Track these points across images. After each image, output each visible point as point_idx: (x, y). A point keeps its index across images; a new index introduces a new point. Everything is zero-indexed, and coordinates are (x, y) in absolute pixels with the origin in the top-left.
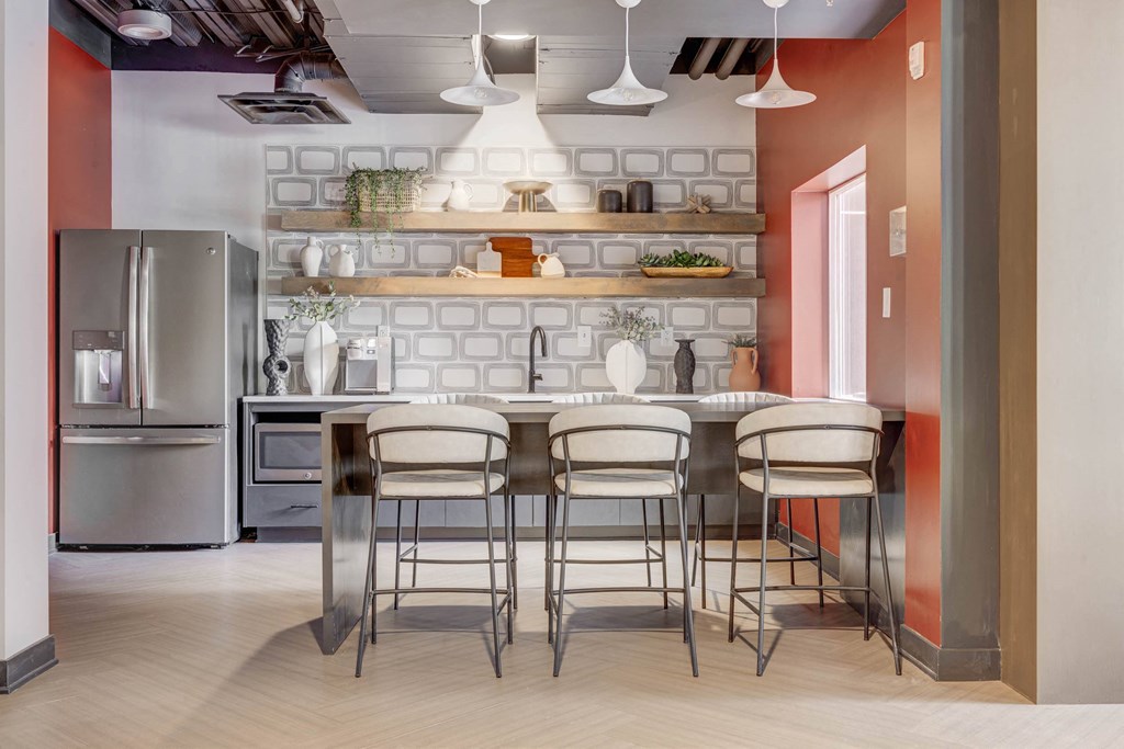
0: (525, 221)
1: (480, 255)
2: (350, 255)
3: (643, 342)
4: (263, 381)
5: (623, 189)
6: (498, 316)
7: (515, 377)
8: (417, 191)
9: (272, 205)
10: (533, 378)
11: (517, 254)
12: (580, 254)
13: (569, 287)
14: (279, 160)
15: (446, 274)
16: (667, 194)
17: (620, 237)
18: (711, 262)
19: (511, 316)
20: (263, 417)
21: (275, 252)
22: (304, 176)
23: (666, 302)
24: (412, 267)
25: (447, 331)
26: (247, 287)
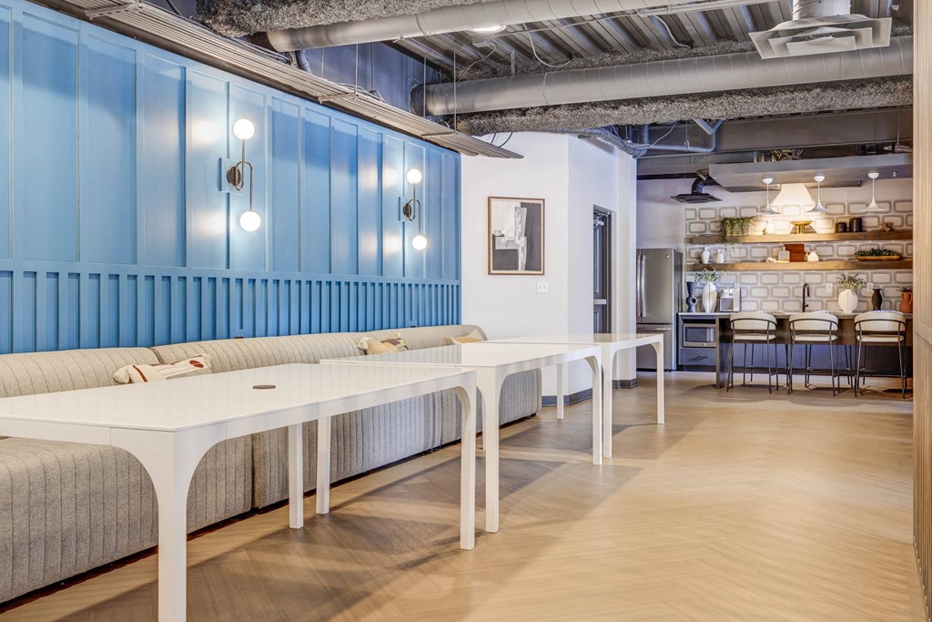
0: (801, 238)
1: (780, 253)
2: (723, 253)
3: (856, 291)
4: (685, 306)
5: (847, 221)
6: (788, 278)
7: (798, 306)
8: (751, 227)
9: (688, 233)
10: (804, 307)
11: (797, 252)
12: (827, 251)
13: (820, 265)
14: (691, 214)
15: (764, 261)
16: (871, 223)
17: (847, 242)
18: (890, 253)
19: (795, 279)
20: (685, 321)
21: (690, 253)
22: (702, 220)
23: (869, 271)
24: (749, 258)
25: (765, 286)
26: (679, 268)
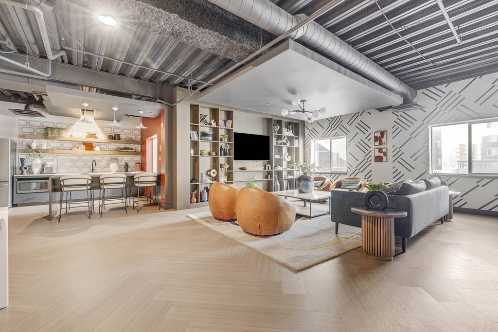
0: (90, 140)
1: (80, 146)
2: (45, 144)
3: (117, 163)
4: (18, 171)
5: (113, 135)
6: (83, 158)
7: (89, 170)
8: (63, 132)
9: (21, 132)
10: (93, 170)
11: (89, 146)
12: (104, 147)
13: (101, 153)
14: (24, 123)
15: (71, 149)
16: (123, 136)
17: (113, 144)
18: (132, 149)
19: (88, 158)
20: (19, 179)
21: (22, 143)
22: (31, 127)
23: (122, 156)
24: (62, 148)
25: (72, 161)
26: (14, 151)
